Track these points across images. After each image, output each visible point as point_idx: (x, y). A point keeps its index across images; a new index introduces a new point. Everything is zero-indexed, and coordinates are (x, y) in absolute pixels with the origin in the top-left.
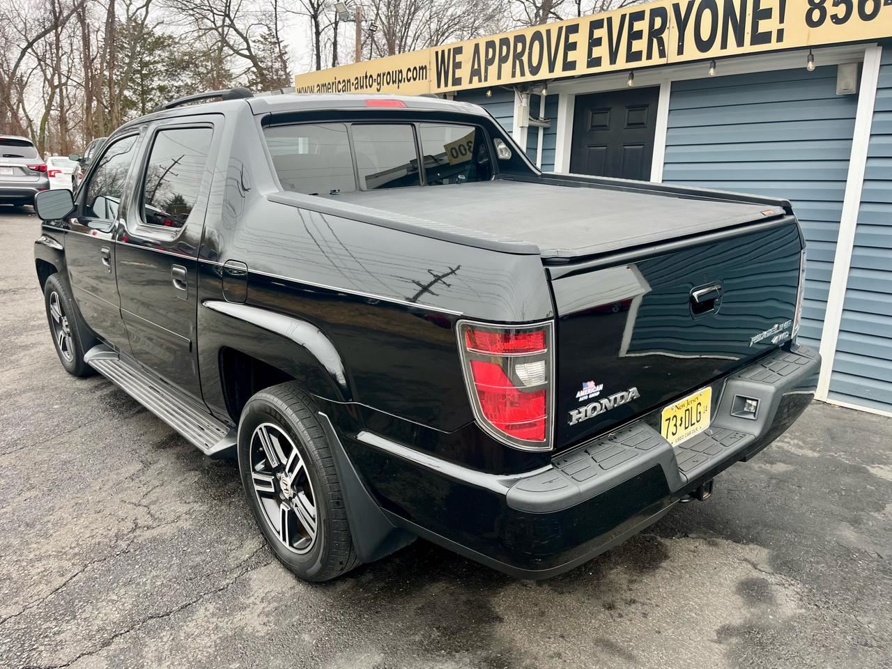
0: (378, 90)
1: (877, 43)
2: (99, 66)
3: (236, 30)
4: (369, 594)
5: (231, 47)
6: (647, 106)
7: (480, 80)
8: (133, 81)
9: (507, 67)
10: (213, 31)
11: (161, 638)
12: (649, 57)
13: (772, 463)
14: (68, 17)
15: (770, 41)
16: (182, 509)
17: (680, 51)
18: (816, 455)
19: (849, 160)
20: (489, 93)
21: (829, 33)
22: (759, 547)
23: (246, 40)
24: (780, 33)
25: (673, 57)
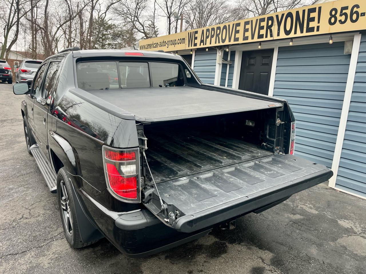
0: (168, 47)
1: (359, 32)
2: (86, 35)
3: (140, 23)
4: (95, 256)
5: (137, 29)
6: (270, 57)
7: (204, 45)
8: (99, 41)
9: (213, 39)
10: (131, 23)
11: (9, 263)
12: (266, 37)
13: (294, 214)
14: (75, 16)
15: (314, 31)
16: (42, 212)
17: (278, 35)
18: (317, 212)
19: (346, 83)
20: (207, 50)
21: (338, 28)
22: (269, 252)
23: (143, 26)
24: (318, 27)
25: (275, 37)
